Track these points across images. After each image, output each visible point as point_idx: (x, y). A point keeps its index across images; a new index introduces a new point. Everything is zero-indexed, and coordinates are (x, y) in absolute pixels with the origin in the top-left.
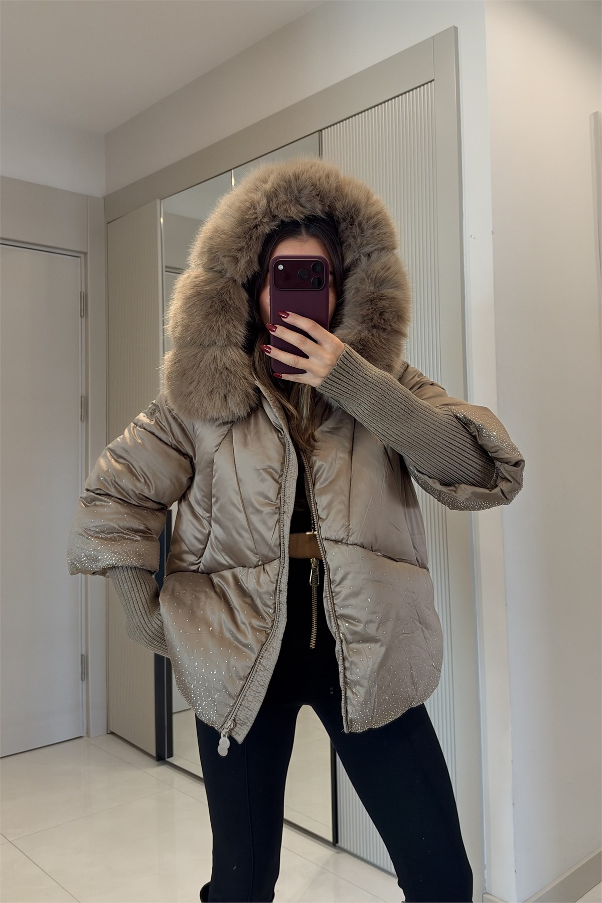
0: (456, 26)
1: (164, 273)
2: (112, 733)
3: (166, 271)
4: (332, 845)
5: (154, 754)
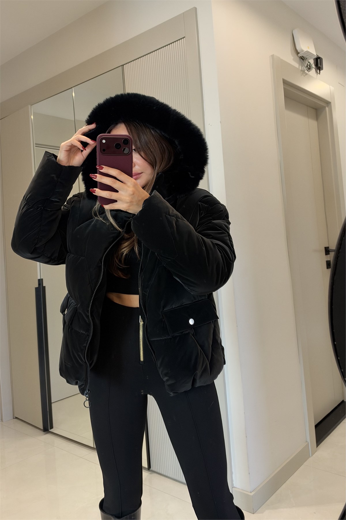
0: (196, 7)
1: (35, 147)
2: (16, 418)
3: (36, 147)
4: (147, 470)
5: (42, 428)
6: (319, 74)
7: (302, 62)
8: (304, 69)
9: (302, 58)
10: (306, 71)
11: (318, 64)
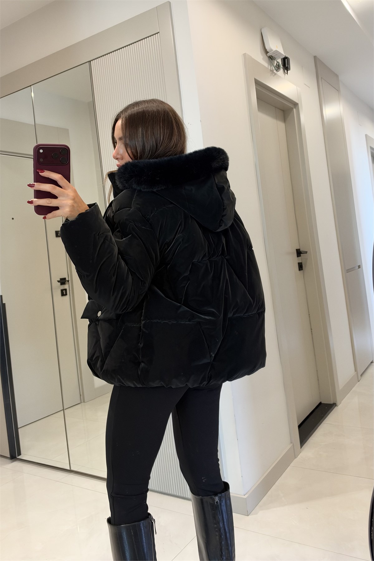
5: (9, 456)
6: (286, 74)
7: (271, 62)
8: (273, 69)
9: (270, 58)
10: (275, 71)
11: (286, 64)
